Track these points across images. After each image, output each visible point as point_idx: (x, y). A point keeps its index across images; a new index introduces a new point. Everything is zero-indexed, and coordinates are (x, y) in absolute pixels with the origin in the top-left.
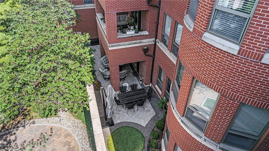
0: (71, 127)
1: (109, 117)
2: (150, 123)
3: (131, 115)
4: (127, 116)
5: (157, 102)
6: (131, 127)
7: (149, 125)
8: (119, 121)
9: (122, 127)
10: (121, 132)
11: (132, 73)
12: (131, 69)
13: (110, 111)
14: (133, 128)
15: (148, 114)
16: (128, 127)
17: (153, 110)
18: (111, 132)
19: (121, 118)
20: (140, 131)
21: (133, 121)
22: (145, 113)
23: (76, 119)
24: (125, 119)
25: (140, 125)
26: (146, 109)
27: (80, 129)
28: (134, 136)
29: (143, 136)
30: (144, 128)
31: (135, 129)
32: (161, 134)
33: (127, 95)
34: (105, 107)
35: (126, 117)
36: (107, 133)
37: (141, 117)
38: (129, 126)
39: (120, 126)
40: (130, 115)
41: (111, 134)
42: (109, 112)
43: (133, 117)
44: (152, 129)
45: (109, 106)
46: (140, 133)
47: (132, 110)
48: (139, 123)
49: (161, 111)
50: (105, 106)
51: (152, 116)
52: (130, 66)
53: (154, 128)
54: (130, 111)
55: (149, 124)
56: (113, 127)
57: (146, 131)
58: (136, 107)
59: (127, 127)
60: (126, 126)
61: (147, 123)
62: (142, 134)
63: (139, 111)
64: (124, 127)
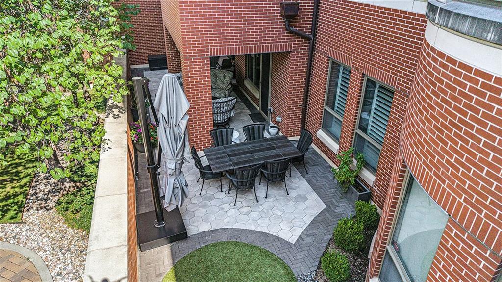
0: (45, 251)
1: (170, 203)
2: (311, 232)
3: (245, 210)
4: (233, 212)
5: (326, 177)
6: (245, 245)
7: (309, 240)
8: (204, 228)
9: (214, 245)
10: (211, 261)
11: (249, 115)
12: (246, 108)
13: (171, 180)
14: (253, 247)
15: (302, 206)
16: (237, 244)
17: (315, 195)
18: (173, 261)
19: (212, 218)
20: (280, 256)
21: (253, 228)
22: (291, 203)
23: (72, 227)
24: (226, 221)
25: (278, 238)
26: (293, 194)
27: (73, 255)
28: (258, 275)
29: (292, 274)
30: (293, 247)
31: (260, 250)
32: (354, 265)
33: (234, 150)
34: (154, 168)
35: (229, 214)
36: (161, 263)
37: (280, 214)
38: (239, 240)
39: (210, 240)
40: (242, 210)
41: (175, 267)
42: (167, 184)
43: (254, 214)
44: (322, 252)
45: (168, 161)
46: (279, 262)
47: (251, 197)
48: (273, 231)
49: (341, 198)
50: (156, 162)
51: (316, 212)
52: (242, 103)
53: (327, 248)
54: (245, 201)
55: (308, 236)
56: (182, 245)
57: (300, 256)
58: (261, 190)
59: (232, 244)
60: (228, 243)
61: (299, 231)
62: (286, 267)
63: (271, 200)
64: (223, 243)
